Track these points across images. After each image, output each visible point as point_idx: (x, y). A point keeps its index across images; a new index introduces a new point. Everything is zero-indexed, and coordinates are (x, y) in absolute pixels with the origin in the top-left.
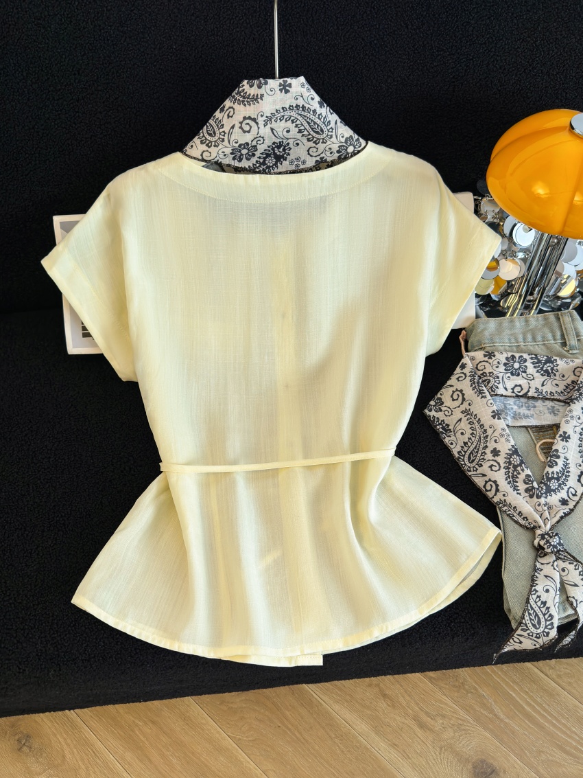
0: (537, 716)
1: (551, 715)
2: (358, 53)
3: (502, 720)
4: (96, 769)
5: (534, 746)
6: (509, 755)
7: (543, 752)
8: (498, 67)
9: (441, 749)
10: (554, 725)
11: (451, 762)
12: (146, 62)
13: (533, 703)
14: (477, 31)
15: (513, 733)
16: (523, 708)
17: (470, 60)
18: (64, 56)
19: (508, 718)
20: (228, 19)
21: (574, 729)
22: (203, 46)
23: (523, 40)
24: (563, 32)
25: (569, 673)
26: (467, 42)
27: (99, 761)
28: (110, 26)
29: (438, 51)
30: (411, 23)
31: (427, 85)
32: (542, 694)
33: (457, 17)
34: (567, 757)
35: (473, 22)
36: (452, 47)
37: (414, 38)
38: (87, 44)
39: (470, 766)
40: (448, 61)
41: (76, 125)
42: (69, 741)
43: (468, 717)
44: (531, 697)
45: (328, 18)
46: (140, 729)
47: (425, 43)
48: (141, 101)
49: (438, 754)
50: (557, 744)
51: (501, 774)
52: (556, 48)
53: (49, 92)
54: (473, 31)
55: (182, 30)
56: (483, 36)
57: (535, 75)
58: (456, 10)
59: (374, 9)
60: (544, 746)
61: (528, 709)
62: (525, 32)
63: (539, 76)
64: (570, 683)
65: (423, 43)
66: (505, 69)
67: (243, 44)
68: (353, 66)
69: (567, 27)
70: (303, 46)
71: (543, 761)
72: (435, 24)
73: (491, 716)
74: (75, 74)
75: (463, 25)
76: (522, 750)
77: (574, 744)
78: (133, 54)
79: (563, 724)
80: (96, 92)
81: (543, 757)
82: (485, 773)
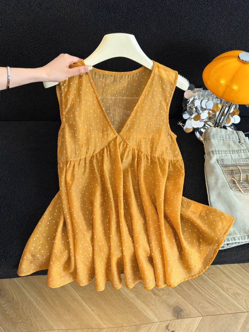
0: (199, 290)
1: (205, 289)
2: (136, 21)
3: (186, 291)
4: (26, 304)
5: (197, 301)
6: (188, 304)
7: (200, 303)
8: (193, 30)
9: (162, 302)
10: (206, 293)
11: (165, 307)
12: (50, 21)
13: (198, 285)
14: (185, 15)
15: (190, 296)
16: (194, 286)
17: (181, 26)
18: (17, 17)
19: (188, 290)
20: (84, 5)
21: (213, 294)
22: (73, 16)
23: (203, 19)
24: (219, 16)
25: (213, 273)
26: (180, 19)
27: (27, 301)
28: (36, 6)
29: (168, 22)
30: (158, 9)
31: (164, 36)
32: (201, 281)
33: (176, 8)
34: (210, 305)
35: (183, 10)
36: (174, 20)
37: (159, 16)
38: (26, 13)
39: (172, 309)
40: (172, 26)
41: (21, 48)
42: (16, 292)
43: (173, 290)
44: (197, 282)
45: (124, 6)
46: (44, 289)
47: (163, 18)
48: (48, 37)
49: (160, 304)
50: (206, 300)
51: (184, 311)
52: (216, 23)
53: (11, 33)
54: (183, 14)
55: (65, 9)
56: (187, 16)
57: (207, 34)
58: (176, 5)
59: (143, 3)
60: (201, 301)
61: (196, 287)
62: (204, 16)
63: (209, 34)
64: (213, 277)
65: (162, 18)
66: (195, 31)
67: (90, 15)
68: (134, 27)
69: (221, 14)
70: (114, 18)
71: (200, 306)
72: (167, 10)
73: (181, 289)
74: (21, 25)
75: (179, 11)
76: (193, 302)
77: (213, 300)
78: (45, 18)
79: (209, 292)
80: (30, 33)
81: (201, 305)
82: (178, 311)
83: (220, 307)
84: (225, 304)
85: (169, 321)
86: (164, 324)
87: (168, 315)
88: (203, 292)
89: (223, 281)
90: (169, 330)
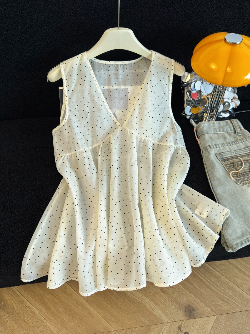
0: (211, 286)
3: (197, 289)
6: (200, 303)
7: (214, 301)
9: (172, 301)
10: (219, 290)
11: (176, 306)
13: (210, 281)
15: (202, 294)
16: (206, 283)
19: (199, 287)
21: (227, 291)
25: (225, 269)
27: (28, 310)
32: (214, 278)
34: (224, 303)
39: (184, 308)
42: (16, 302)
43: (183, 288)
44: (209, 279)
46: (46, 297)
49: (170, 303)
50: (220, 298)
51: (197, 310)
60: (214, 299)
61: (208, 284)
64: (226, 273)
71: (214, 305)
73: (192, 287)
76: (205, 300)
77: (227, 297)
79: (223, 289)
81: (214, 303)
82: (190, 310)
83: (235, 304)
84: (241, 301)
85: (181, 322)
86: (175, 324)
87: (180, 315)
88: (216, 290)
89: (237, 277)
90: (181, 331)
